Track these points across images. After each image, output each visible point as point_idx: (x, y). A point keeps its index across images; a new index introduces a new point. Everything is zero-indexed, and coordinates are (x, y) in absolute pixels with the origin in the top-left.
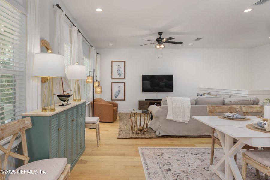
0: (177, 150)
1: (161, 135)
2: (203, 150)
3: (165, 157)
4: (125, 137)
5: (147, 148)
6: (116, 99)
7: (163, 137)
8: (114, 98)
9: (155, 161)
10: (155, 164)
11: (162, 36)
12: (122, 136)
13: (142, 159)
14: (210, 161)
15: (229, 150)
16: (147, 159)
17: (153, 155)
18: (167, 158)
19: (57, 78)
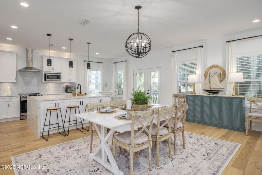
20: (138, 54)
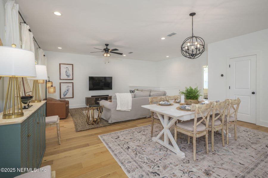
0: (127, 132)
1: (112, 122)
2: (143, 128)
3: (121, 138)
4: (84, 130)
5: (105, 135)
6: (65, 97)
7: (114, 123)
8: (62, 97)
9: (115, 143)
10: (116, 146)
11: (108, 47)
12: (79, 129)
13: (105, 145)
14: (150, 135)
15: (167, 125)
16: (109, 143)
17: (112, 139)
18: (123, 139)
19: (20, 77)
20: (193, 56)
